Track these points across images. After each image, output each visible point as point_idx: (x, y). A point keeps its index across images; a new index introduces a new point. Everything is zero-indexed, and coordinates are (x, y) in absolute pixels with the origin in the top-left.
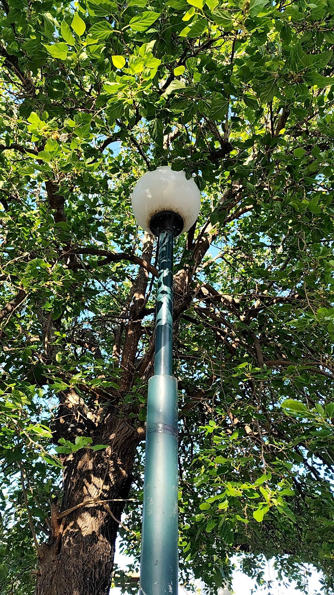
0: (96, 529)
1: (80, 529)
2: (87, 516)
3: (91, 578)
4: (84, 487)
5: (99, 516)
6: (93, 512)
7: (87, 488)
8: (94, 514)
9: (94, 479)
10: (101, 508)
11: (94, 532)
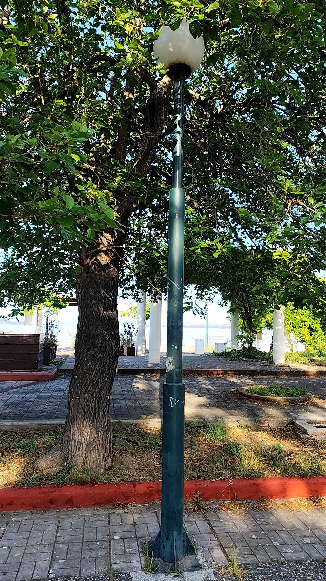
0: (109, 262)
1: (99, 261)
2: (102, 254)
3: (109, 285)
4: (99, 239)
5: (110, 255)
6: (106, 253)
7: (101, 239)
8: (106, 254)
9: (105, 234)
10: (110, 250)
11: (108, 263)
